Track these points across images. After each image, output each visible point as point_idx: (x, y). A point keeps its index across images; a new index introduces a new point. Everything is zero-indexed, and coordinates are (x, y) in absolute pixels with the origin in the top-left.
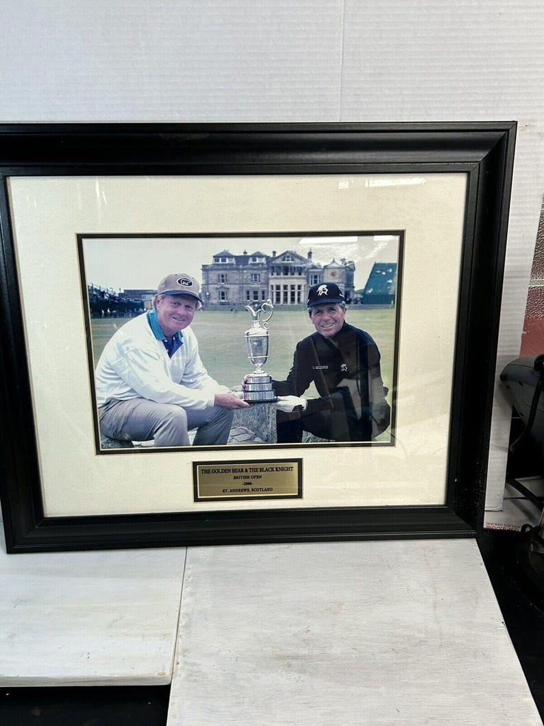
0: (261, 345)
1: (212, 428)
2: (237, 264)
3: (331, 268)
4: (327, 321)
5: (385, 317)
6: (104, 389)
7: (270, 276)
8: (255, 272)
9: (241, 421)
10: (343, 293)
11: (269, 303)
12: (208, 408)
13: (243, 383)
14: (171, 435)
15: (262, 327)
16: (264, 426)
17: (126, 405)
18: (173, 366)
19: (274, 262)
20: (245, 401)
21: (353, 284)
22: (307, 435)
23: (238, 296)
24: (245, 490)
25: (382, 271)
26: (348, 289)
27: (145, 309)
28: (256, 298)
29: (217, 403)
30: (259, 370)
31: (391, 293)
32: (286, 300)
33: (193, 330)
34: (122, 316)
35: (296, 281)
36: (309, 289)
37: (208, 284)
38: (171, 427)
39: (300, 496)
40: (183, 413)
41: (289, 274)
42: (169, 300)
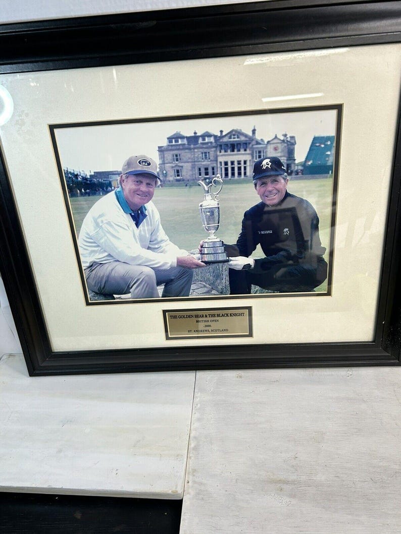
0: (213, 215)
1: (176, 284)
2: (188, 144)
3: (273, 143)
4: (270, 192)
5: (324, 186)
6: (86, 255)
7: (218, 153)
8: (205, 150)
9: (200, 278)
10: (285, 166)
11: (219, 177)
12: (172, 268)
13: (199, 247)
14: (143, 290)
15: (213, 199)
16: (219, 281)
17: (105, 268)
18: (140, 235)
19: (221, 141)
20: (202, 262)
21: (294, 157)
22: (254, 288)
23: (191, 173)
24: (206, 331)
25: (321, 143)
26: (290, 162)
27: (113, 188)
28: (207, 174)
29: (180, 264)
30: (212, 236)
31: (329, 163)
32: (233, 174)
33: (155, 203)
34: (94, 194)
35: (242, 156)
36: (254, 164)
37: (164, 164)
38: (144, 283)
39: (251, 335)
40: (152, 273)
41: (236, 150)
42: (132, 179)
